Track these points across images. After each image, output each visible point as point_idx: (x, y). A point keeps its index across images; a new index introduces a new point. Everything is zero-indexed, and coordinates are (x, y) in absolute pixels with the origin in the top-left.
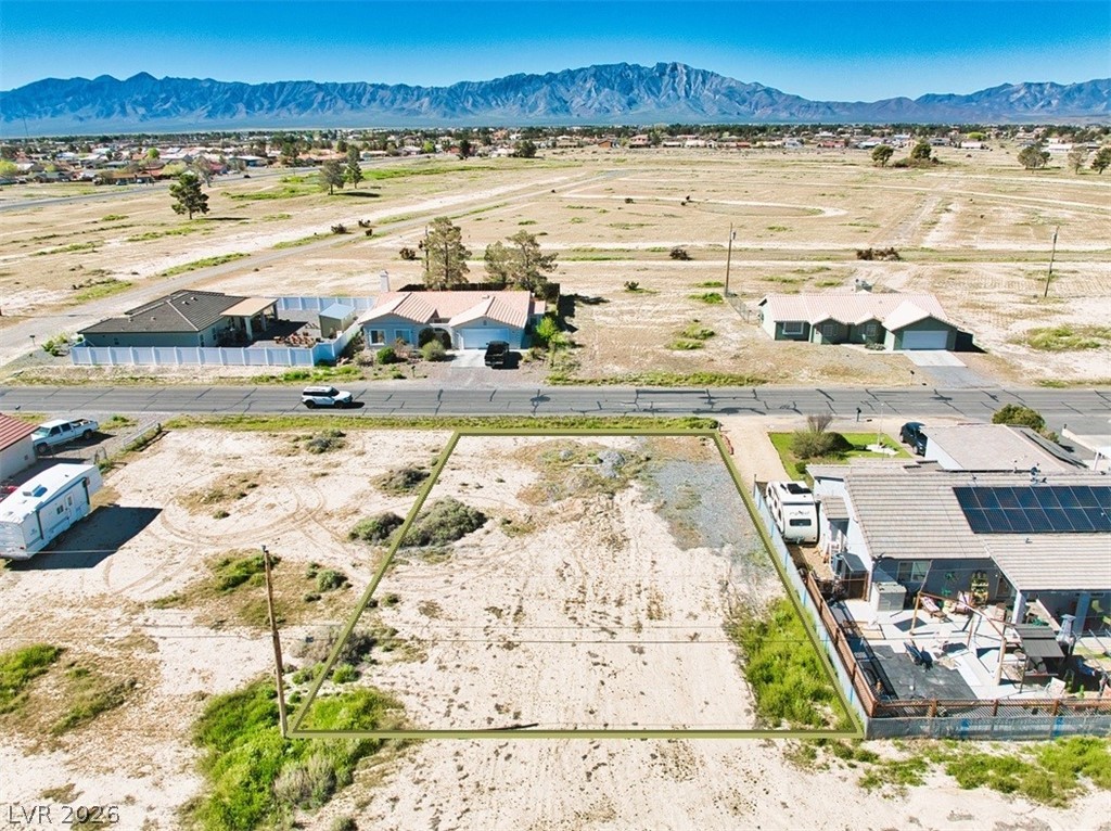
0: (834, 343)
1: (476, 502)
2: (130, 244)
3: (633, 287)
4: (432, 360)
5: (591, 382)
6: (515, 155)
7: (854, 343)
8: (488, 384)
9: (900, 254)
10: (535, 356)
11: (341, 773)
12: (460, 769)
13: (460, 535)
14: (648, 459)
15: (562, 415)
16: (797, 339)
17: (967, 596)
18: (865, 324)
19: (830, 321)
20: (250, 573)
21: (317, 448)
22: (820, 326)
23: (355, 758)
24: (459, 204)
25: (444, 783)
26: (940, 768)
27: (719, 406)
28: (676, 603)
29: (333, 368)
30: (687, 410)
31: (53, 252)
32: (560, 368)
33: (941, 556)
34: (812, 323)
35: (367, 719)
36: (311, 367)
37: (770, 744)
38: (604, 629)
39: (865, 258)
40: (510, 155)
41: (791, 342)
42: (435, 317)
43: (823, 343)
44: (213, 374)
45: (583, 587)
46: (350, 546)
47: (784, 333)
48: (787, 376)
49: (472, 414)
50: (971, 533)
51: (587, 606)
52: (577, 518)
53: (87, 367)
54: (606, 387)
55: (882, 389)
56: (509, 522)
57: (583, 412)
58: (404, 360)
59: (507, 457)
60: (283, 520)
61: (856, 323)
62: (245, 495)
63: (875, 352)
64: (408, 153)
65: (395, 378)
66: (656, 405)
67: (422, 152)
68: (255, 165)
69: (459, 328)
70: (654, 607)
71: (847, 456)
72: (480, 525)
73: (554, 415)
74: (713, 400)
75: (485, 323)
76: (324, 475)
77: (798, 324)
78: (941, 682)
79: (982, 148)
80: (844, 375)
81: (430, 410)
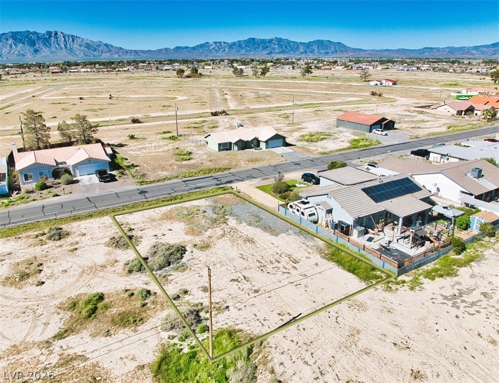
0: (242, 150)
3: (132, 137)
4: (68, 184)
5: (158, 181)
7: (249, 148)
8: (109, 190)
9: (227, 112)
10: (121, 174)
12: (292, 341)
13: (182, 256)
14: (223, 207)
15: (161, 197)
16: (227, 150)
17: (380, 225)
20: (95, 305)
21: (55, 238)
22: (236, 143)
26: (422, 277)
30: (213, 185)
32: (139, 177)
33: (372, 213)
34: (232, 142)
37: (376, 289)
38: (284, 273)
39: (215, 115)
41: (225, 151)
42: (58, 163)
43: (238, 150)
45: (258, 261)
46: (132, 276)
48: (236, 165)
49: (118, 205)
50: (375, 203)
51: (268, 267)
52: (223, 236)
54: (167, 182)
55: (275, 164)
56: (196, 245)
57: (170, 194)
58: (52, 187)
59: (161, 219)
60: (81, 275)
61: (250, 140)
62: (41, 270)
63: (259, 151)
65: (54, 196)
69: (75, 166)
70: (292, 259)
72: (185, 250)
73: (157, 198)
74: (219, 179)
75: (90, 161)
76: (75, 249)
78: (397, 254)
79: (212, 68)
80: (256, 161)
81: (92, 208)
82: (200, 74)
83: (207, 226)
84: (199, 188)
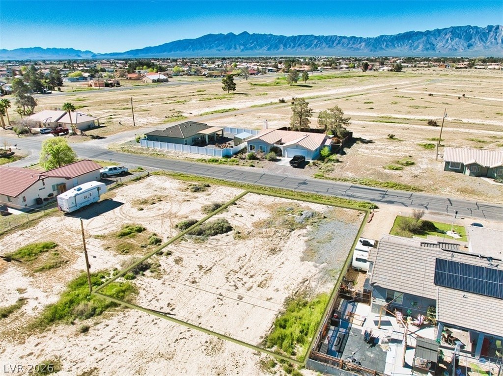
0: (476, 176)
1: (233, 223)
2: (199, 102)
3: (392, 137)
4: (270, 160)
5: (333, 179)
6: (391, 70)
7: (488, 178)
8: (287, 174)
10: (314, 164)
11: (98, 311)
12: (136, 322)
13: (216, 234)
14: (325, 217)
15: (306, 192)
16: (457, 171)
17: (423, 317)
18: (497, 168)
19: (475, 164)
20: (131, 233)
21: (194, 190)
22: (470, 166)
23: (107, 307)
24: (346, 92)
25: (126, 325)
27: (387, 199)
28: (274, 283)
29: (229, 159)
30: (368, 199)
31: (170, 103)
33: (411, 293)
34: (465, 164)
35: (122, 294)
36: (221, 157)
37: (259, 354)
38: (235, 286)
40: (389, 70)
41: (454, 173)
42: (280, 142)
43: (470, 176)
44: (185, 156)
45: (243, 266)
46: (173, 230)
47: (450, 167)
48: (437, 189)
49: (268, 186)
50: (433, 284)
51: (237, 275)
52: (268, 237)
53: (144, 148)
54: (338, 182)
55: (486, 204)
56: (239, 233)
57: (318, 192)
59: (264, 206)
60: (159, 215)
61: (491, 167)
62: (155, 203)
63: (498, 183)
64: (341, 68)
65: (250, 166)
66: (355, 194)
67: (348, 68)
68: (272, 72)
69: (285, 148)
70: (264, 282)
71: (428, 234)
72: (226, 232)
73: (303, 191)
74: (385, 196)
75: (297, 146)
76: (188, 201)
77: (459, 164)
78: (372, 355)
80: (470, 193)
81: (252, 181)
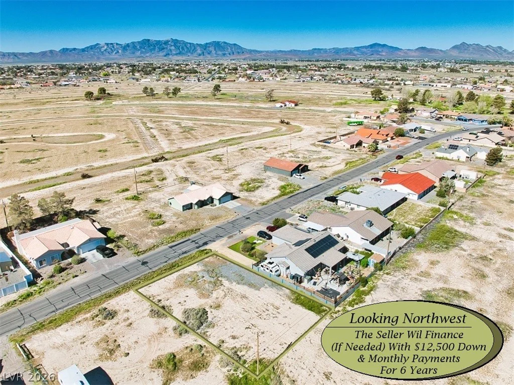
0: (201, 207)
1: (192, 306)
3: (98, 200)
4: (78, 264)
5: (150, 249)
7: (206, 206)
10: (116, 246)
12: (292, 358)
13: (206, 317)
15: (161, 266)
16: (189, 209)
17: (318, 272)
18: (208, 199)
22: (196, 204)
25: (294, 363)
30: (194, 248)
32: (132, 248)
33: (314, 266)
34: (193, 203)
36: (26, 290)
39: (156, 162)
42: (66, 245)
43: (198, 208)
45: (255, 311)
47: (185, 208)
48: (203, 224)
50: (314, 259)
51: (263, 315)
54: (158, 250)
55: (231, 220)
56: (211, 306)
58: (67, 268)
59: (175, 288)
60: (150, 343)
62: (119, 345)
63: (215, 207)
65: (74, 277)
69: (79, 247)
70: (275, 307)
72: (206, 311)
74: (196, 242)
75: (90, 240)
76: (130, 324)
77: (189, 204)
78: (331, 292)
79: (116, 82)
80: (216, 218)
81: (113, 284)
82: (108, 94)
83: (211, 289)
84: (185, 252)
